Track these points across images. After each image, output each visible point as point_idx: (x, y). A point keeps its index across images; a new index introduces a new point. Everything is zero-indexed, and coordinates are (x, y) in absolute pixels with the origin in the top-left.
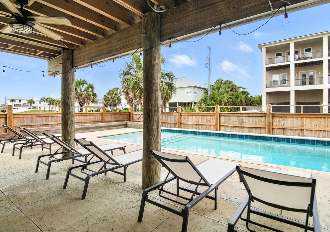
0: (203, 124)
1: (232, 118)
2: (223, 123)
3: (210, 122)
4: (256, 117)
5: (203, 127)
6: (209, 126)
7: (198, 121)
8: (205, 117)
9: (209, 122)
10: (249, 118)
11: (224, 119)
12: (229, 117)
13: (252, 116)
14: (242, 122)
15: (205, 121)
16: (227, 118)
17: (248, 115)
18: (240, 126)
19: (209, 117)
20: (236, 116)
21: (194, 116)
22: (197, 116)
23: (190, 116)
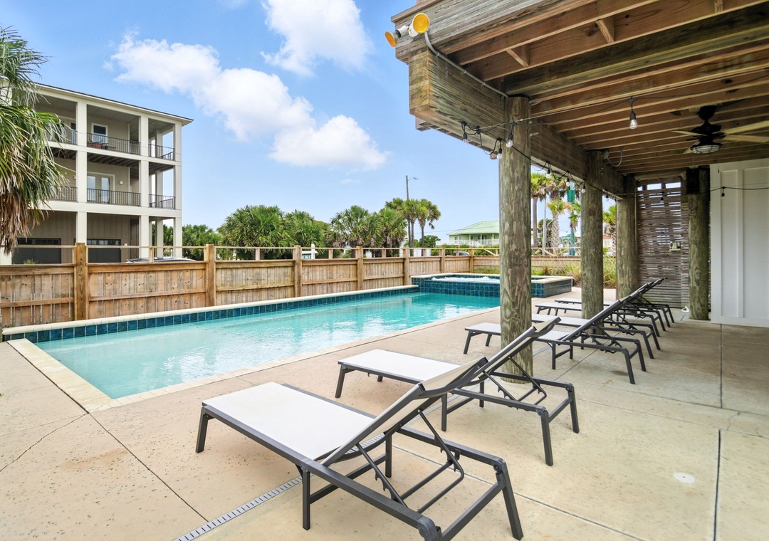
0: (170, 293)
1: (240, 272)
2: (222, 285)
3: (190, 287)
4: (279, 267)
5: (169, 301)
6: (187, 298)
7: (152, 287)
8: (175, 274)
9: (186, 287)
10: (269, 270)
11: (223, 275)
12: (234, 271)
13: (274, 267)
14: (258, 280)
15: (176, 286)
16: (229, 272)
17: (268, 266)
18: (255, 287)
19: (188, 274)
20: (248, 268)
21: (139, 275)
22: (151, 274)
23: (124, 275)
